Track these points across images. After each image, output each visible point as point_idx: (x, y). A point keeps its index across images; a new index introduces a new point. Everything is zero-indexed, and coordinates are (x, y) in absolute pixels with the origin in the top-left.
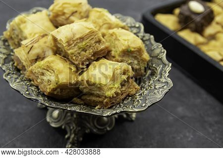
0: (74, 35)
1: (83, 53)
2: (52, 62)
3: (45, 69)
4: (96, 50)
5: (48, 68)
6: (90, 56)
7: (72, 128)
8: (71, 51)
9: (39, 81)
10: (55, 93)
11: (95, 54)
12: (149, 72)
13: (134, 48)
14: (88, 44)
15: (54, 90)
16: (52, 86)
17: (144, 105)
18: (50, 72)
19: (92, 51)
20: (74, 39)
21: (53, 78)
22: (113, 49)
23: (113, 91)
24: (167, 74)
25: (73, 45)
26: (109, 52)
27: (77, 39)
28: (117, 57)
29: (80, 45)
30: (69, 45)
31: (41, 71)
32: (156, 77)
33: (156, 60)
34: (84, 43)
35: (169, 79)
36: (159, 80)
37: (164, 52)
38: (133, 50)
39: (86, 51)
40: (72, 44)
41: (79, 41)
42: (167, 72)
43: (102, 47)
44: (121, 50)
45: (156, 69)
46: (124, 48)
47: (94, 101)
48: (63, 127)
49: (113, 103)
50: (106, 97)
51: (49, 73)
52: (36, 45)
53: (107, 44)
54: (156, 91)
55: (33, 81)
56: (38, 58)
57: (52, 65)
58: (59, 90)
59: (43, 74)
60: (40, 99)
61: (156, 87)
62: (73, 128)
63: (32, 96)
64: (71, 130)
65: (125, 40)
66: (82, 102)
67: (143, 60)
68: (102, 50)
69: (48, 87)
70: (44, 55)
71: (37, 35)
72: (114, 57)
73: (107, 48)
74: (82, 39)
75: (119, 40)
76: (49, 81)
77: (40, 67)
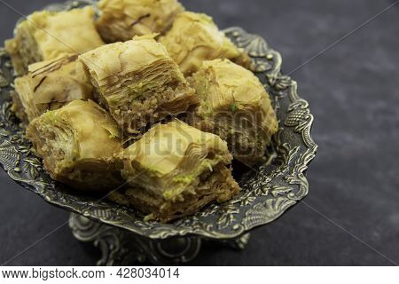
0: (123, 65)
1: (137, 103)
2: (74, 114)
3: (57, 127)
4: (165, 100)
5: (65, 126)
6: (151, 110)
7: (111, 247)
8: (111, 97)
9: (45, 148)
11: (161, 107)
12: (273, 156)
13: (245, 105)
14: (148, 87)
15: (68, 171)
16: (64, 164)
17: (236, 227)
18: (67, 134)
19: (154, 101)
20: (122, 74)
21: (69, 148)
22: (202, 102)
23: (179, 190)
24: (304, 167)
25: (118, 86)
26: (193, 106)
27: (128, 74)
28: (206, 120)
29: (132, 86)
30: (110, 85)
31: (50, 130)
32: (282, 169)
33: (290, 134)
34: (141, 84)
35: (304, 179)
36: (284, 178)
37: (309, 119)
38: (240, 107)
39: (145, 99)
40: (116, 84)
41: (131, 79)
42: (305, 163)
43: (179, 95)
44: (215, 105)
45: (287, 152)
46: (222, 102)
47: (145, 203)
48: (96, 243)
49: (179, 213)
50: (164, 200)
51: (64, 136)
52: (52, 76)
53: (190, 91)
54: (269, 201)
55: (36, 149)
56: (54, 102)
57: (73, 120)
58: (78, 172)
59: (53, 136)
60: (40, 185)
61: (274, 192)
62: (115, 247)
63: (26, 178)
64: (109, 251)
65: (229, 87)
66: (125, 202)
68: (177, 102)
69: (58, 163)
70: (66, 97)
71: (61, 56)
72: (201, 118)
73: (188, 98)
74: (138, 75)
75: (217, 84)
76: (61, 152)
77: (51, 122)
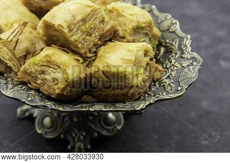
0: (74, 17)
1: (88, 38)
3: (45, 66)
4: (102, 32)
5: (50, 63)
6: (97, 40)
8: (74, 37)
9: (39, 82)
10: (65, 93)
11: (101, 37)
12: (162, 50)
13: (145, 23)
14: (92, 26)
16: (61, 86)
17: (180, 88)
18: (53, 68)
19: (97, 34)
20: (75, 22)
21: (59, 75)
22: (119, 28)
23: (140, 79)
24: (189, 49)
25: (75, 30)
26: (116, 32)
27: (78, 22)
28: (128, 37)
29: (83, 28)
30: (71, 31)
31: (39, 69)
32: (176, 54)
33: (167, 34)
34: (87, 26)
35: (195, 54)
36: (182, 57)
37: (176, 23)
38: (143, 25)
39: (91, 35)
41: (80, 24)
42: (189, 46)
43: (108, 27)
44: (130, 27)
45: (172, 45)
46: (134, 24)
47: (113, 95)
48: (62, 136)
49: (140, 93)
50: (132, 87)
51: (51, 69)
52: (22, 37)
53: (112, 23)
54: (186, 70)
55: (30, 84)
57: (54, 58)
59: (43, 72)
61: (184, 65)
63: (37, 102)
65: (132, 15)
66: (94, 100)
67: (154, 36)
68: (108, 31)
69: (56, 87)
70: (35, 48)
72: (123, 38)
73: (113, 27)
74: (84, 20)
76: (54, 79)
77: (36, 64)
